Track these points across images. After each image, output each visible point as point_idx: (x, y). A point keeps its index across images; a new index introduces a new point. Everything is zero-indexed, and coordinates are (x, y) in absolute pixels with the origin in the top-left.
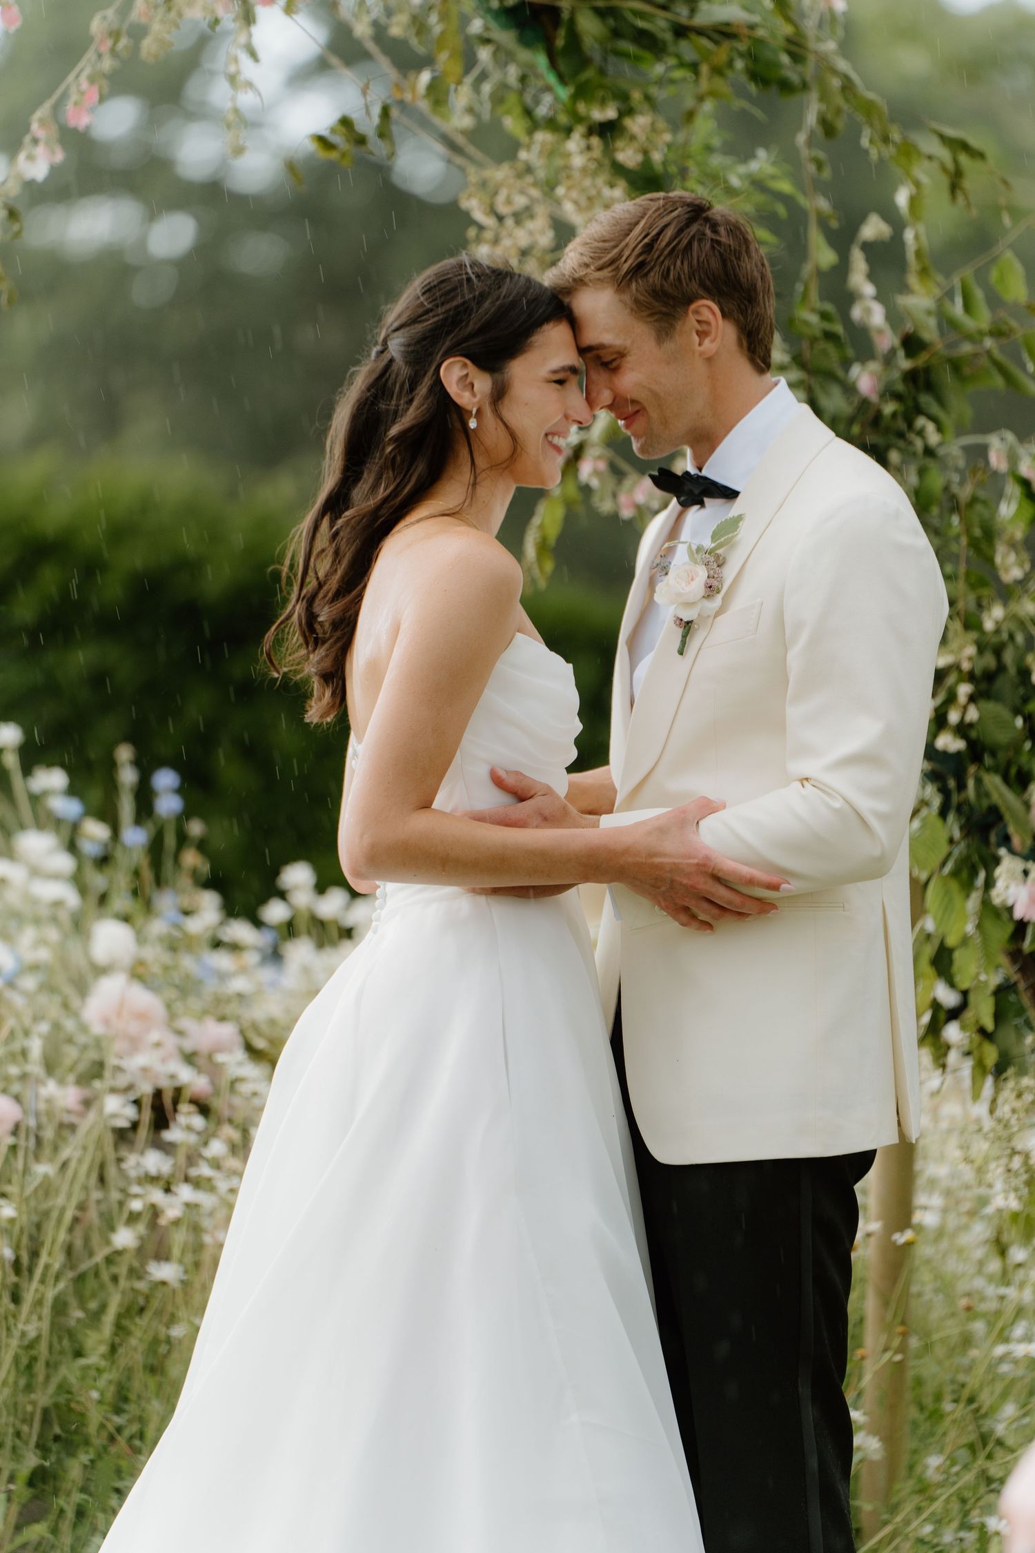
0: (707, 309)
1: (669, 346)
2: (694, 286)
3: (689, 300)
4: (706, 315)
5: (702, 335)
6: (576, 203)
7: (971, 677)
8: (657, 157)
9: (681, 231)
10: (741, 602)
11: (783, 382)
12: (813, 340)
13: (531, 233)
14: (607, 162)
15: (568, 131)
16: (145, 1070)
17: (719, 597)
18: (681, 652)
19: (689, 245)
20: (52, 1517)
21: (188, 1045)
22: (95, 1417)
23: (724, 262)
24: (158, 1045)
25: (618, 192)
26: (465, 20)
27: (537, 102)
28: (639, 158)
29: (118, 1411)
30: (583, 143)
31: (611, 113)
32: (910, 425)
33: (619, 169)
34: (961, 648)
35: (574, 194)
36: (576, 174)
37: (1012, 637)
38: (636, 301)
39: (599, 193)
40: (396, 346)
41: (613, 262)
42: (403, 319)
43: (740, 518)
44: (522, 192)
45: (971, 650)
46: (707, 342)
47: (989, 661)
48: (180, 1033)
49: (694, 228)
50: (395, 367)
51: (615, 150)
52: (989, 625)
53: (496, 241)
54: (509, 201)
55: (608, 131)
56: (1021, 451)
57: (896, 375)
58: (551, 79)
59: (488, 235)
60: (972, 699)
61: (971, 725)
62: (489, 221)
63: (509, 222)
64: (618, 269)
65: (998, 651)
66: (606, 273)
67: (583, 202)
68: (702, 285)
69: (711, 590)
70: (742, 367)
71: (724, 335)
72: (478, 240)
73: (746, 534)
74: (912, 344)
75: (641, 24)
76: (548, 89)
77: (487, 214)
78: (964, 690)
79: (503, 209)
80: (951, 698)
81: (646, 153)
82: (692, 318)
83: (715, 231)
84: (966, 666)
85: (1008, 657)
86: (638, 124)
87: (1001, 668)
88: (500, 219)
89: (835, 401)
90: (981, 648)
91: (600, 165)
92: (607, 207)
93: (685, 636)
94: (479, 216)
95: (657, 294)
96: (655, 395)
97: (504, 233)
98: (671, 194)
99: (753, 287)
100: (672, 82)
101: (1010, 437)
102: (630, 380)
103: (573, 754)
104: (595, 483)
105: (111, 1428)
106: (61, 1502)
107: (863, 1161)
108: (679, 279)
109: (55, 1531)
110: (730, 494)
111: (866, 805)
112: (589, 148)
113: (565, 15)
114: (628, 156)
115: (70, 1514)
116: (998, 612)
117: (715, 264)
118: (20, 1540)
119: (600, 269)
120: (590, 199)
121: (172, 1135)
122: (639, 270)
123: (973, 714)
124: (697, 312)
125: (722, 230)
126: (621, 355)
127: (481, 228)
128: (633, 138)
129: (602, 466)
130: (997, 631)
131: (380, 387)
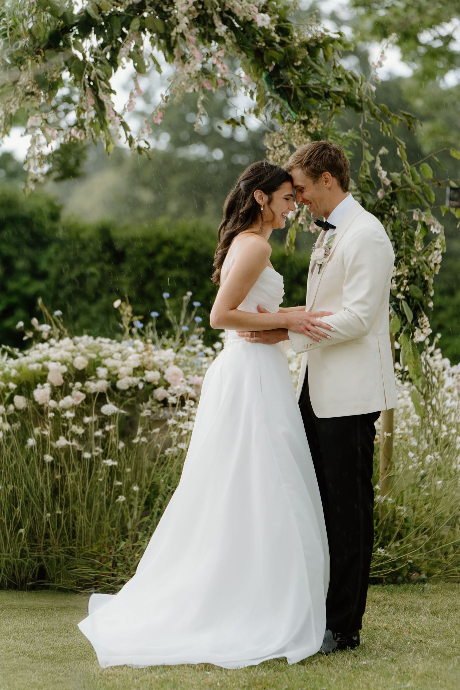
0: (328, 174)
1: (317, 185)
2: (323, 168)
3: (322, 172)
4: (327, 176)
5: (326, 182)
6: (296, 143)
7: (408, 278)
8: (319, 130)
9: (320, 152)
10: (334, 258)
11: (351, 194)
12: (364, 183)
13: (284, 151)
14: (305, 132)
15: (294, 123)
16: (179, 389)
17: (328, 257)
18: (319, 273)
19: (322, 156)
20: (150, 515)
21: (190, 383)
22: (162, 486)
23: (332, 160)
24: (182, 381)
25: (308, 140)
26: (265, 92)
27: (286, 116)
28: (314, 130)
29: (169, 485)
30: (298, 126)
31: (306, 117)
32: (390, 208)
33: (308, 133)
34: (404, 270)
35: (296, 140)
36: (296, 135)
37: (419, 267)
38: (307, 172)
39: (303, 140)
40: (242, 185)
41: (301, 161)
42: (245, 178)
43: (335, 234)
44: (281, 139)
45: (407, 270)
46: (328, 184)
47: (412, 273)
48: (187, 380)
49: (324, 152)
50: (241, 191)
51: (307, 128)
52: (412, 263)
53: (274, 154)
54: (277, 143)
55: (305, 123)
56: (423, 214)
57: (388, 194)
58: (289, 109)
59: (272, 152)
60: (408, 284)
61: (407, 292)
62: (272, 149)
63: (278, 149)
64: (302, 163)
65: (415, 271)
66: (299, 164)
67: (298, 143)
68: (326, 167)
69: (326, 255)
70: (339, 190)
71: (333, 182)
72: (269, 154)
73: (337, 239)
74: (393, 185)
75: (315, 92)
76: (289, 112)
77: (271, 147)
78: (405, 281)
79: (276, 145)
80: (402, 284)
81: (316, 128)
82: (323, 178)
83: (330, 152)
84: (406, 275)
85: (418, 272)
86: (314, 120)
87: (416, 276)
88: (275, 148)
89: (370, 200)
90: (410, 270)
91: (303, 132)
92: (305, 144)
93: (320, 269)
94: (269, 147)
95: (313, 170)
96: (313, 199)
97: (276, 152)
98: (320, 142)
99: (341, 168)
100: (324, 110)
101: (419, 210)
102: (307, 194)
103: (282, 301)
104: (302, 223)
105: (167, 490)
106: (153, 510)
107: (376, 415)
108: (319, 166)
109: (151, 518)
110: (334, 227)
111: (361, 315)
112: (300, 127)
113: (293, 90)
114: (311, 129)
115: (156, 514)
116: (415, 260)
117: (330, 162)
118: (141, 521)
119: (298, 163)
120: (300, 142)
121: (186, 407)
122: (308, 164)
123: (408, 288)
124: (324, 175)
125: (332, 151)
126: (303, 188)
127: (269, 150)
128: (312, 124)
129: (304, 218)
130: (415, 265)
131: (236, 196)
